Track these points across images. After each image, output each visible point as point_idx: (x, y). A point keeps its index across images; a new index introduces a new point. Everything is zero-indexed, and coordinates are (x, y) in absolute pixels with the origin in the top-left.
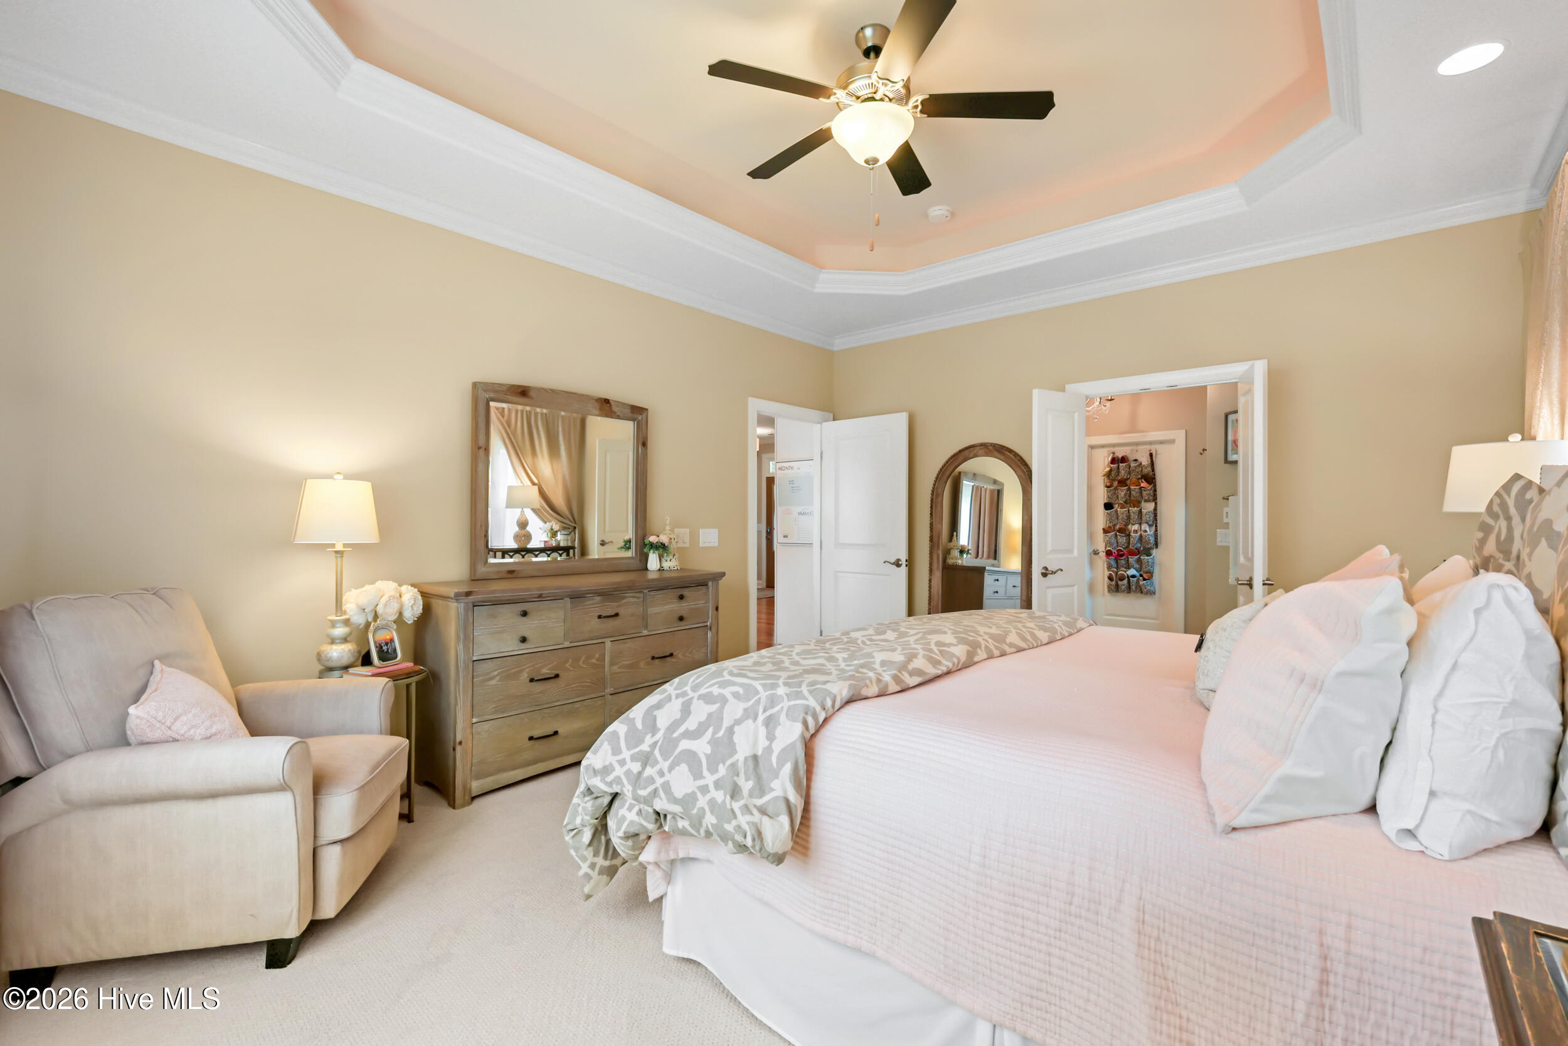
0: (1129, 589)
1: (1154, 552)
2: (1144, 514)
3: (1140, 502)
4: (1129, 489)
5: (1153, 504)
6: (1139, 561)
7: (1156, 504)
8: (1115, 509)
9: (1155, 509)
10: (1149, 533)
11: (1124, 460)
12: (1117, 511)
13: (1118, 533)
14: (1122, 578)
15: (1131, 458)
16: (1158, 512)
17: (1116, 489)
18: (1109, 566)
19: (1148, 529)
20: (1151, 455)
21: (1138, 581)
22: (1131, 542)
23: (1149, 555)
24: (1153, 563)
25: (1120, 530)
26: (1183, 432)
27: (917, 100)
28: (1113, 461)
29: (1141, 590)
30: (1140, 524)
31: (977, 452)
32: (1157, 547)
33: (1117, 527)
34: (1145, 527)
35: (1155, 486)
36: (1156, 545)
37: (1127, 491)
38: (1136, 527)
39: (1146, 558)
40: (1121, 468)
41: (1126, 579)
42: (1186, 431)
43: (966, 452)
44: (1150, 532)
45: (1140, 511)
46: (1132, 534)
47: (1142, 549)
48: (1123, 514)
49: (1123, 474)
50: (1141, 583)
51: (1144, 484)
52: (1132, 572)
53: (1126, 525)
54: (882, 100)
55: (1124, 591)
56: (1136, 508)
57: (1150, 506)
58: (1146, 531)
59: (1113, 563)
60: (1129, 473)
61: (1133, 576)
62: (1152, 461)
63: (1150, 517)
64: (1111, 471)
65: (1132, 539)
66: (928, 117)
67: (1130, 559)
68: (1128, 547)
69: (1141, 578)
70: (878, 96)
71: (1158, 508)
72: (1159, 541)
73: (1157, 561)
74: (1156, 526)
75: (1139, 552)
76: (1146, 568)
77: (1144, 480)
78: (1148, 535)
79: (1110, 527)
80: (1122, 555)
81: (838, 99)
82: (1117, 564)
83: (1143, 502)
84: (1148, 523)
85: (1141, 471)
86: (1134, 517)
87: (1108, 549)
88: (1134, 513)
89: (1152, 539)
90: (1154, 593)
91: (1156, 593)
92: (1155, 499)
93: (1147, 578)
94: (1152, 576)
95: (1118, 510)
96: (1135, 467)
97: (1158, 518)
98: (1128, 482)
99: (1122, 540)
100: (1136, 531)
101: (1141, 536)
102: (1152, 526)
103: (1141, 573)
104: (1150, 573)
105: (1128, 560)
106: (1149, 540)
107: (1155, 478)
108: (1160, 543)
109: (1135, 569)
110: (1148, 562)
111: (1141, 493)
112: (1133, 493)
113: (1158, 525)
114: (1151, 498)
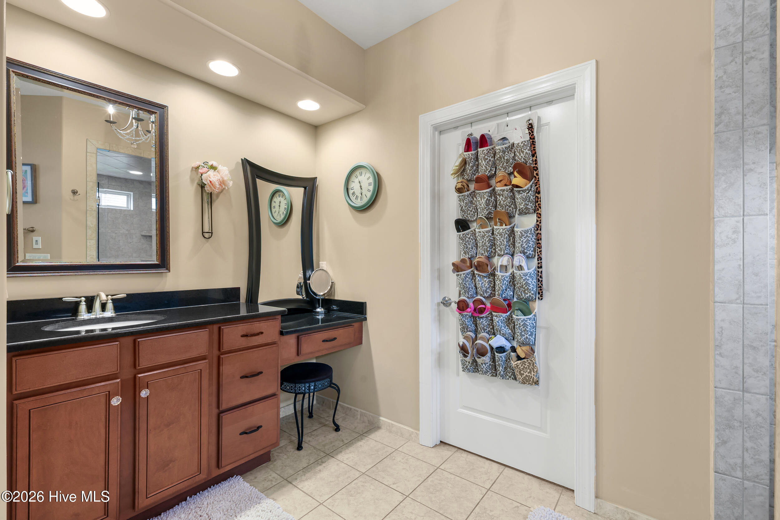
0: (494, 371)
1: (537, 306)
2: (517, 234)
3: (511, 217)
4: (493, 193)
5: (534, 217)
6: (510, 321)
7: (539, 216)
8: (472, 229)
9: (538, 227)
10: (526, 271)
11: (484, 141)
12: (474, 234)
13: (476, 272)
14: (482, 353)
15: (496, 137)
16: (543, 232)
17: (473, 195)
18: (463, 328)
19: (524, 264)
20: (531, 127)
21: (508, 358)
22: (497, 288)
23: (526, 312)
24: (535, 327)
25: (480, 267)
26: (589, 68)
28: (468, 146)
29: (514, 374)
30: (512, 255)
32: (541, 298)
33: (475, 261)
34: (519, 259)
35: (537, 183)
36: (540, 294)
37: (491, 197)
38: (505, 260)
39: (523, 317)
40: (481, 156)
41: (489, 354)
42: (597, 62)
44: (529, 268)
45: (512, 232)
46: (498, 273)
47: (515, 300)
48: (483, 237)
49: (484, 169)
50: (514, 363)
51: (518, 180)
52: (498, 341)
53: (489, 258)
55: (486, 373)
56: (504, 227)
57: (529, 221)
58: (520, 268)
59: (469, 323)
60: (494, 165)
61: (501, 349)
62: (532, 138)
63: (528, 241)
64: (464, 162)
65: (497, 282)
67: (494, 318)
68: (493, 295)
69: (512, 354)
71: (543, 225)
72: (544, 286)
73: (541, 322)
74: (540, 258)
75: (509, 305)
76: (522, 335)
77: (518, 172)
78: (526, 275)
79: (463, 261)
80: (482, 311)
82: (476, 326)
83: (517, 215)
84: (524, 253)
85: (514, 157)
86: (502, 241)
87: (462, 298)
88: (501, 235)
89: (532, 283)
90: (537, 383)
91: (541, 382)
92: (537, 209)
93: (522, 356)
94: (533, 351)
95: (477, 230)
96: (504, 152)
97: (543, 242)
98: (493, 182)
99: (483, 283)
100: (504, 268)
101: (513, 276)
102: (533, 257)
103: (515, 344)
104: (528, 344)
105: (492, 320)
106: (527, 284)
107: (536, 169)
108: (548, 290)
109: (503, 335)
110: (525, 325)
111: (513, 198)
112: (500, 198)
113: (543, 256)
114: (531, 206)
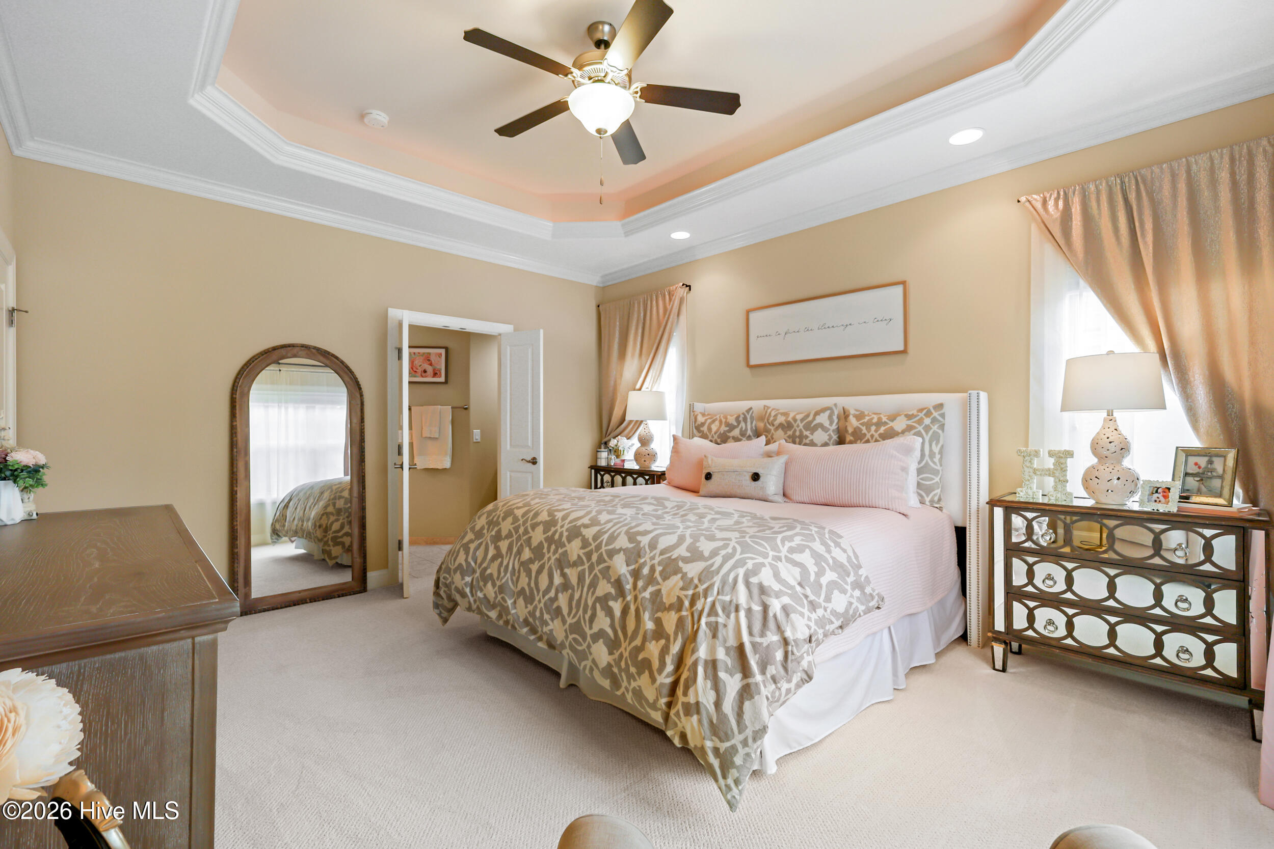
27: (637, 87)
31: (298, 353)
43: (283, 351)
54: (609, 83)
66: (646, 102)
70: (608, 79)
81: (574, 77)
